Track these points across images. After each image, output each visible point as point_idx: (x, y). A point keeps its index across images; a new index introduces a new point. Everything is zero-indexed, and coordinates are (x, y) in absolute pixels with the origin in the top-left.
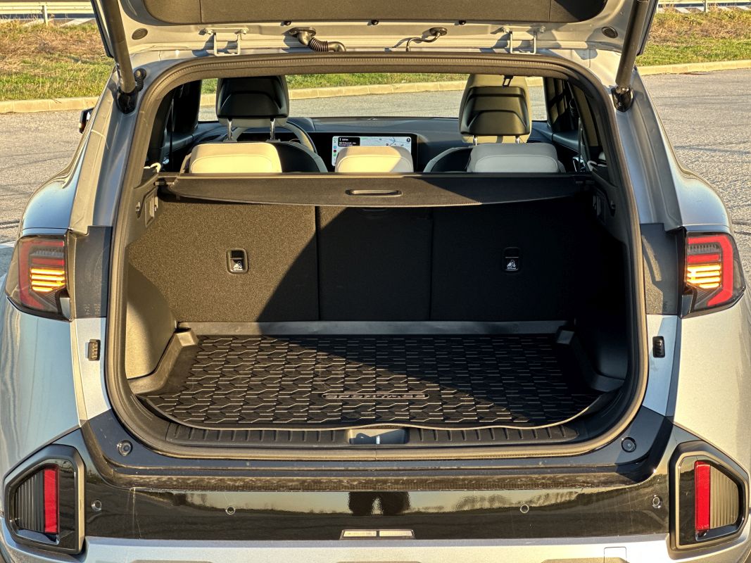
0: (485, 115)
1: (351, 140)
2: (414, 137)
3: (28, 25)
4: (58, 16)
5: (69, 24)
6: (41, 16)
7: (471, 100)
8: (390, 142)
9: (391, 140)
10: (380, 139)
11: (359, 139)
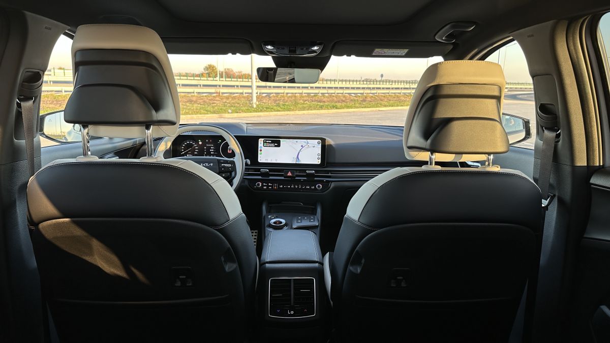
0: (455, 124)
1: (273, 142)
2: (323, 140)
3: (190, 95)
4: (199, 93)
5: (202, 95)
6: (194, 93)
7: (429, 103)
8: (304, 144)
9: (305, 142)
10: (297, 142)
11: (280, 141)
